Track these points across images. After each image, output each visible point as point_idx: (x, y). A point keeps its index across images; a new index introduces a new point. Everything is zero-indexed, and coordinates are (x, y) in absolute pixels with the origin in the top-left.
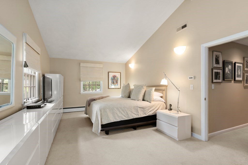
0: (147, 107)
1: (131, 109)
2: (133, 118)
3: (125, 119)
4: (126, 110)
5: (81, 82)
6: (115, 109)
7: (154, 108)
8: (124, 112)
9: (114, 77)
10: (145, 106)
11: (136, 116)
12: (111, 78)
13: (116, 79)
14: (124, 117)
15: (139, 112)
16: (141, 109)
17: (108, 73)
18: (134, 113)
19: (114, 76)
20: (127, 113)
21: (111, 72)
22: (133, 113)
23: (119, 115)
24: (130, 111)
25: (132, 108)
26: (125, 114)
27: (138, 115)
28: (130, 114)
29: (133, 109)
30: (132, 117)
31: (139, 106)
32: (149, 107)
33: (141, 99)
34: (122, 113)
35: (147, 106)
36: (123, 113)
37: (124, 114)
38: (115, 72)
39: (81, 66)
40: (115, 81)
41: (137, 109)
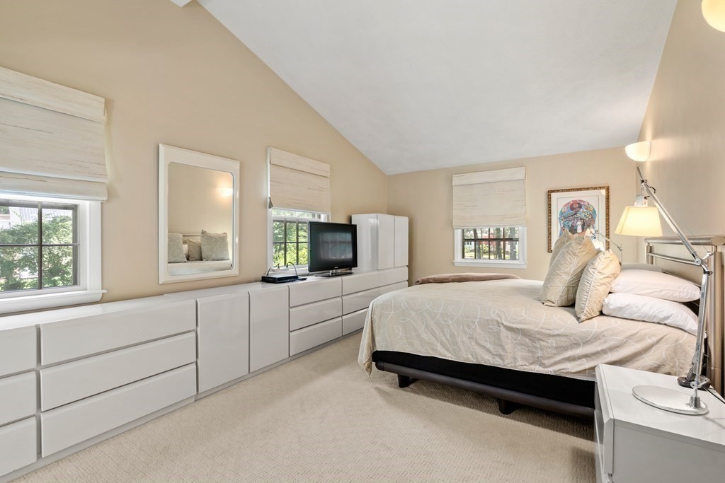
0: (550, 336)
1: (469, 327)
2: (474, 362)
3: (446, 356)
4: (448, 326)
5: (455, 231)
6: (413, 313)
7: (599, 348)
8: (443, 332)
9: (572, 208)
10: (537, 329)
11: (490, 359)
12: (562, 213)
13: (582, 213)
14: (439, 348)
15: (508, 347)
16: (520, 337)
17: (550, 193)
18: (484, 347)
19: (575, 202)
20: (452, 335)
21: (558, 191)
22: (478, 344)
23: (424, 336)
24: (465, 333)
25: (474, 322)
26: (447, 339)
27: (500, 356)
28: (463, 342)
29: (478, 330)
30: (470, 356)
31: (506, 323)
32: (563, 339)
33: (553, 300)
34: (434, 334)
35: (551, 332)
36: (438, 333)
37: (444, 339)
38: (581, 189)
39: (453, 184)
40: (579, 223)
41: (498, 333)
